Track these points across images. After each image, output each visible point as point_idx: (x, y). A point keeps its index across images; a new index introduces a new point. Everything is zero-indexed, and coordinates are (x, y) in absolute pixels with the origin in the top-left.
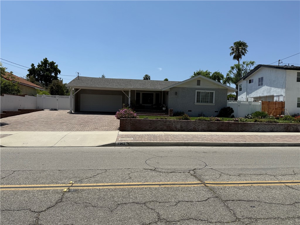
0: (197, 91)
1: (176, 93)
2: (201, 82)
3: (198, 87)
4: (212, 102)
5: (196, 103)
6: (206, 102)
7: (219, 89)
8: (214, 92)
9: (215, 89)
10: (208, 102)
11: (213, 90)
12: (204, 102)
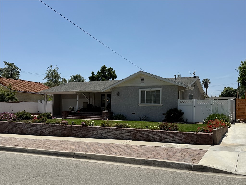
0: (140, 90)
1: (119, 93)
2: (145, 79)
3: (142, 85)
4: (159, 103)
5: (140, 105)
6: (151, 103)
7: (166, 86)
8: (160, 89)
9: (162, 86)
10: (154, 102)
11: (159, 87)
12: (149, 103)
